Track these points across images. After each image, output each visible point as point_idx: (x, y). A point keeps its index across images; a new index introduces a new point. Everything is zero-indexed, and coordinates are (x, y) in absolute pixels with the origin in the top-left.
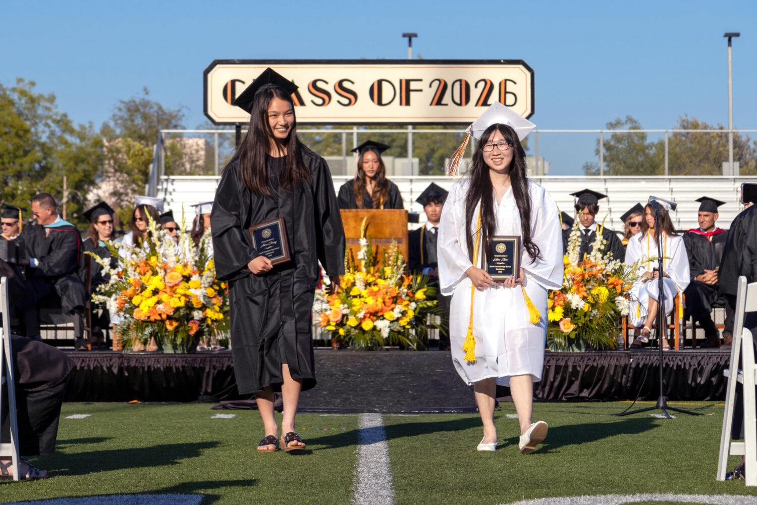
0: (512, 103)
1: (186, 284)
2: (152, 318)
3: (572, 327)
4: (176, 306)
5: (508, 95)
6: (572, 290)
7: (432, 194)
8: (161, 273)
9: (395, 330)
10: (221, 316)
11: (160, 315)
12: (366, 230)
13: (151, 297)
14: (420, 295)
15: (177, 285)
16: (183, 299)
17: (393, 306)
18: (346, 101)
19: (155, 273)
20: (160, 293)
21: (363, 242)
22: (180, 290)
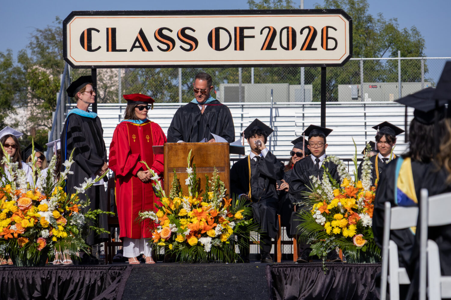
0: (333, 47)
1: (35, 208)
2: (6, 237)
3: (365, 242)
4: (26, 227)
5: (329, 40)
6: (364, 211)
7: (256, 128)
8: (15, 198)
9: (216, 245)
10: (65, 235)
11: (12, 234)
12: (192, 161)
13: (6, 219)
14: (238, 215)
15: (27, 208)
16: (32, 220)
17: (215, 224)
18: (187, 47)
19: (9, 199)
20: (14, 215)
21: (190, 170)
22: (30, 213)
